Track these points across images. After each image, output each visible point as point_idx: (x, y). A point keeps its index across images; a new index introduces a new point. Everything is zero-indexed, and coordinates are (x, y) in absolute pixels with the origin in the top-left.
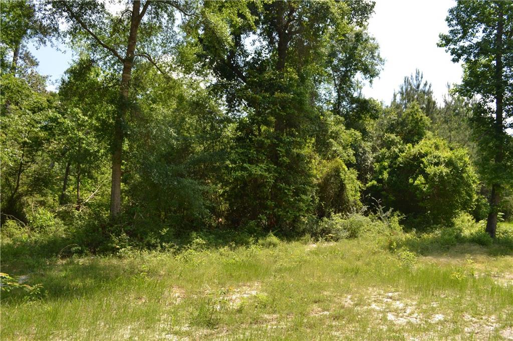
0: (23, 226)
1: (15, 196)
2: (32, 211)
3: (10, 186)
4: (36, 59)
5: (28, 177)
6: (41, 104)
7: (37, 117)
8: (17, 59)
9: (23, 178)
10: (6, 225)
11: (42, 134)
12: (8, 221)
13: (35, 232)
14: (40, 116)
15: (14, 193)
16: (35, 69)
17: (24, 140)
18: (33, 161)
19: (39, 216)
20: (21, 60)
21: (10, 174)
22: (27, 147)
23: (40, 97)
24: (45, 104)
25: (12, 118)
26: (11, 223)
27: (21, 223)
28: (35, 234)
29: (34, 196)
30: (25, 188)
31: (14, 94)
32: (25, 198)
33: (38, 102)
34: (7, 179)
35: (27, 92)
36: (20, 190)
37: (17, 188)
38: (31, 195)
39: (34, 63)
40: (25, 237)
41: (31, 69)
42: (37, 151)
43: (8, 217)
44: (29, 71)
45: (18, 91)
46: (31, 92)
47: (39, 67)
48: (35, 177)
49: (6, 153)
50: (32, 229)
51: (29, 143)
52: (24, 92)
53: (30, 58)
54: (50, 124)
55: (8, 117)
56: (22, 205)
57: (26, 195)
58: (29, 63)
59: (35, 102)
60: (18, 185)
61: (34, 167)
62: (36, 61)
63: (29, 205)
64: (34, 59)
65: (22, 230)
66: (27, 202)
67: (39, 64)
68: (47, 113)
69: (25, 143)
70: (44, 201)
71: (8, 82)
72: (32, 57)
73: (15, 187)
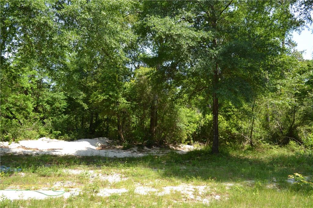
0: (300, 145)
1: (293, 126)
2: (304, 136)
3: (289, 120)
4: (295, 42)
5: (300, 114)
6: (304, 68)
7: (304, 76)
8: (284, 45)
9: (297, 115)
10: (290, 144)
11: (306, 87)
12: (291, 141)
13: (308, 149)
14: (305, 76)
15: (292, 125)
16: (296, 48)
17: (296, 92)
18: (302, 104)
19: (310, 139)
20: (286, 45)
21: (289, 114)
22: (298, 96)
23: (303, 64)
24: (307, 68)
25: (288, 80)
26: (292, 142)
27: (299, 143)
28: (308, 150)
29: (304, 126)
30: (299, 121)
31: (288, 65)
32: (299, 128)
33: (302, 67)
34: (287, 117)
35: (295, 62)
36: (295, 123)
37: (294, 122)
38: (302, 125)
39: (294, 45)
40: (302, 151)
41: (293, 49)
42: (304, 98)
43: (291, 139)
44: (292, 50)
45: (290, 63)
46: (297, 62)
47: (297, 46)
48: (304, 114)
49: (287, 101)
50: (306, 147)
51: (299, 93)
52: (293, 63)
53: (291, 42)
54: (311, 80)
55: (285, 79)
56: (297, 132)
57: (299, 126)
58: (291, 46)
59: (300, 68)
60: (294, 120)
61: (303, 108)
62: (295, 43)
63: (301, 132)
64: (294, 42)
65: (300, 147)
66: (300, 130)
67: (297, 44)
68: (309, 73)
69: (296, 94)
70: (310, 129)
71: (283, 59)
72: (293, 42)
73: (293, 121)
